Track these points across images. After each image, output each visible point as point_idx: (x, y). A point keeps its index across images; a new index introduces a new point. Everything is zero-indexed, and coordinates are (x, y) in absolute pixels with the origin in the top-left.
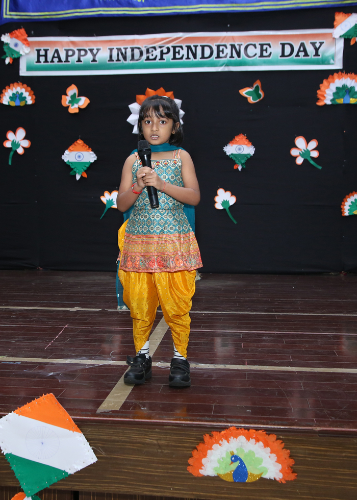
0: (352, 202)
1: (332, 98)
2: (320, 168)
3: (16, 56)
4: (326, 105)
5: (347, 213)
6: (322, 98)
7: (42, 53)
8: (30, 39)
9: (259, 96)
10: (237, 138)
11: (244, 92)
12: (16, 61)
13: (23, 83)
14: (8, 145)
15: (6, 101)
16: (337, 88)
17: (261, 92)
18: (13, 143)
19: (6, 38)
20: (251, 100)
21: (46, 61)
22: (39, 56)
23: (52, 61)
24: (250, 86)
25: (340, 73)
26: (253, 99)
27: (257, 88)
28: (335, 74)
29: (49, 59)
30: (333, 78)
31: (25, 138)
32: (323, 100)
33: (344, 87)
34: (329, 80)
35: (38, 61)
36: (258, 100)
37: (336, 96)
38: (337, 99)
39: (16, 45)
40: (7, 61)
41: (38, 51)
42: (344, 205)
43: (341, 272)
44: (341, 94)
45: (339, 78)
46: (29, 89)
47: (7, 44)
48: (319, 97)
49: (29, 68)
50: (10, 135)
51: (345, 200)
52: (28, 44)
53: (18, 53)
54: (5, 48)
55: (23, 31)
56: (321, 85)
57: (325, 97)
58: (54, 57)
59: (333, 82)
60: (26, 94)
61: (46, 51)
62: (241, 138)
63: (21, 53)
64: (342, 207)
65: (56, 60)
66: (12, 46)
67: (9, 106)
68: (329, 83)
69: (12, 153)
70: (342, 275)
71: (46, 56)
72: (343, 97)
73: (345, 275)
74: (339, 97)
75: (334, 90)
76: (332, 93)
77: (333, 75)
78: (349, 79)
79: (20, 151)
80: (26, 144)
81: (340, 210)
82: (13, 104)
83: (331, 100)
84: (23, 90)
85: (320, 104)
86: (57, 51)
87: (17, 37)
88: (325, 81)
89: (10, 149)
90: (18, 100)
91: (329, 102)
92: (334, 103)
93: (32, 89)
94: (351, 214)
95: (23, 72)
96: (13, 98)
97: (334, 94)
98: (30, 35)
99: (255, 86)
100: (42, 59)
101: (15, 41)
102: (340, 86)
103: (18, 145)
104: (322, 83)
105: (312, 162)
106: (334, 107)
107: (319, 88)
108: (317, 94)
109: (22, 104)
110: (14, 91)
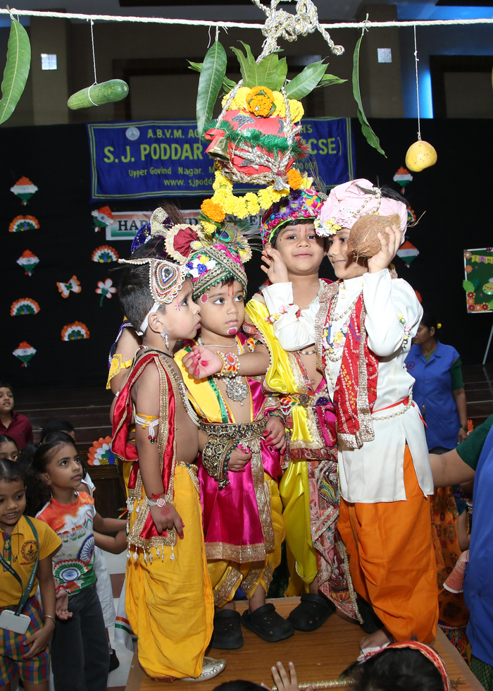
3: (103, 226)
7: (123, 223)
8: (114, 214)
12: (103, 230)
13: (109, 246)
14: (99, 291)
15: (96, 258)
18: (103, 290)
19: (95, 214)
21: (126, 229)
22: (120, 225)
23: (131, 229)
29: (128, 228)
31: (112, 286)
35: (120, 229)
39: (103, 218)
40: (96, 230)
41: (120, 222)
46: (114, 250)
47: (96, 217)
49: (113, 235)
50: (101, 285)
52: (112, 217)
53: (105, 224)
54: (95, 220)
55: (107, 208)
58: (132, 226)
60: (112, 254)
61: (126, 222)
63: (107, 223)
65: (134, 228)
66: (99, 219)
67: (99, 263)
69: (102, 298)
71: (126, 225)
79: (109, 296)
80: (113, 290)
82: (102, 261)
84: (110, 251)
86: (134, 222)
87: (104, 212)
89: (101, 295)
90: (106, 258)
93: (116, 250)
95: (109, 237)
96: (101, 257)
98: (113, 211)
100: (123, 228)
101: (102, 215)
103: (107, 292)
109: (109, 261)
110: (103, 252)
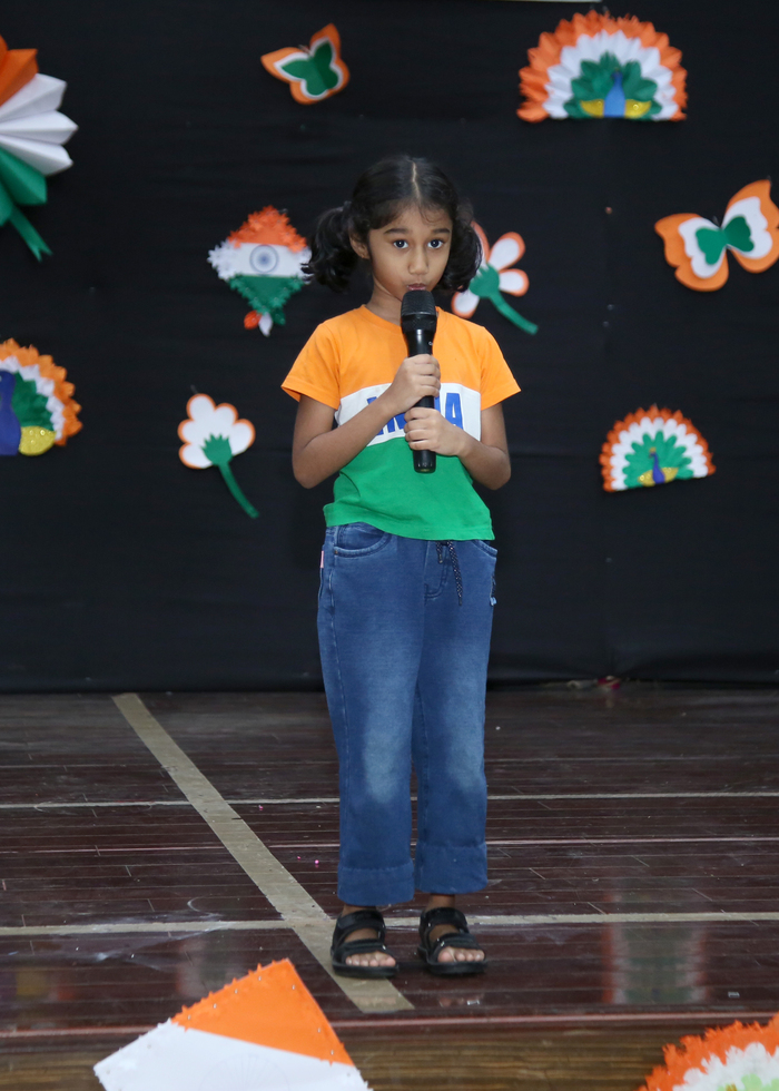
0: (634, 445)
1: (567, 95)
2: (531, 328)
4: (549, 121)
5: (618, 482)
6: (536, 96)
9: (330, 79)
10: (256, 223)
11: (279, 63)
16: (586, 65)
17: (337, 67)
20: (302, 90)
24: (300, 42)
25: (593, 14)
26: (310, 89)
27: (325, 51)
28: (578, 18)
30: (572, 31)
32: (538, 104)
33: (608, 61)
34: (561, 35)
36: (324, 94)
37: (582, 93)
38: (586, 99)
42: (610, 455)
43: (602, 680)
44: (597, 84)
45: (592, 31)
48: (528, 91)
51: (611, 436)
56: (532, 52)
57: (545, 93)
59: (573, 43)
62: (269, 221)
64: (603, 460)
68: (559, 46)
70: (606, 689)
72: (601, 95)
73: (616, 687)
74: (592, 95)
75: (576, 71)
76: (567, 81)
77: (570, 19)
78: (620, 36)
81: (598, 473)
83: (569, 105)
85: (531, 114)
88: (545, 40)
91: (558, 112)
92: (575, 114)
94: (634, 484)
97: (576, 83)
99: (317, 43)
102: (595, 57)
104: (535, 44)
105: (506, 310)
106: (574, 125)
107: (526, 63)
108: (519, 80)
